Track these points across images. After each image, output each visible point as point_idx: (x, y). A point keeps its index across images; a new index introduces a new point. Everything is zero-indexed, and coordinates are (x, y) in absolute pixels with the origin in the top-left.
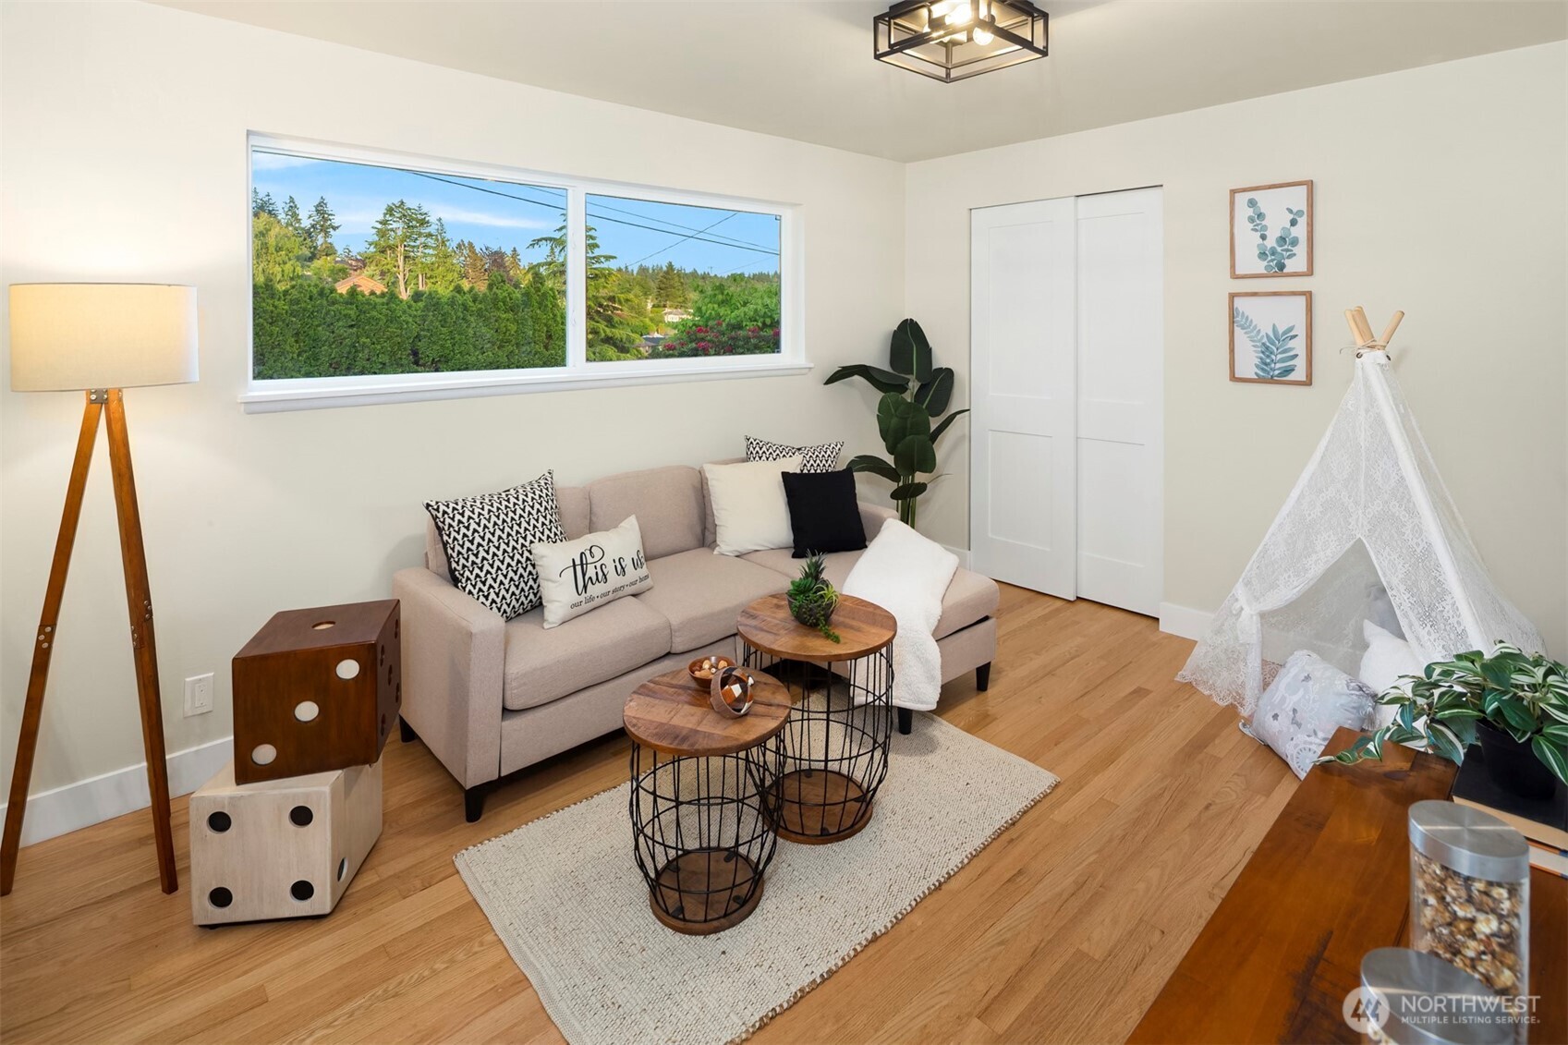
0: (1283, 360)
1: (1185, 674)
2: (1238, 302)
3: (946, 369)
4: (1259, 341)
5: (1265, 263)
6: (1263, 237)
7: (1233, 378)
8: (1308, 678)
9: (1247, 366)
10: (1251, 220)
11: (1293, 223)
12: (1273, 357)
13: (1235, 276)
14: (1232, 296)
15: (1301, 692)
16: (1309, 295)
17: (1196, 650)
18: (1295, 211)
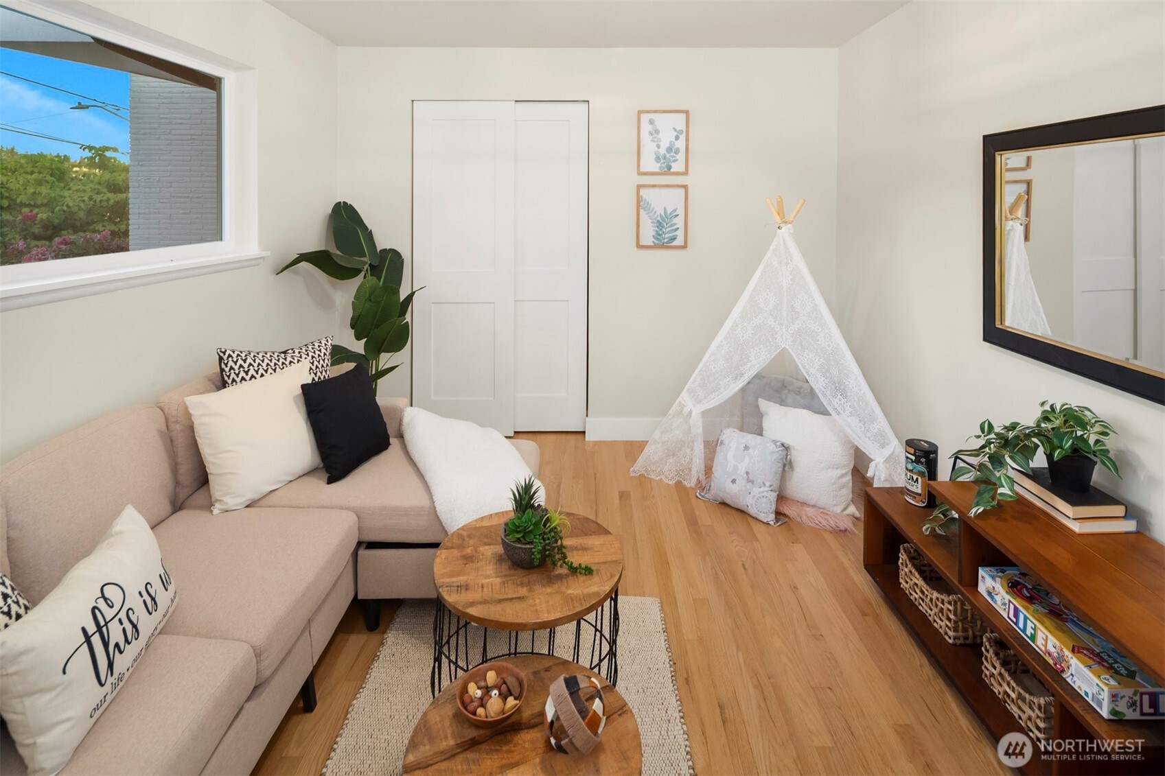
0: (669, 232)
1: (638, 468)
2: (643, 192)
3: (390, 249)
4: (655, 219)
5: (659, 165)
6: (658, 147)
7: (639, 246)
8: (746, 448)
9: (648, 237)
10: (651, 134)
11: (677, 138)
12: (664, 230)
13: (641, 174)
14: (639, 187)
15: (747, 460)
16: (685, 187)
17: (646, 450)
18: (678, 130)
